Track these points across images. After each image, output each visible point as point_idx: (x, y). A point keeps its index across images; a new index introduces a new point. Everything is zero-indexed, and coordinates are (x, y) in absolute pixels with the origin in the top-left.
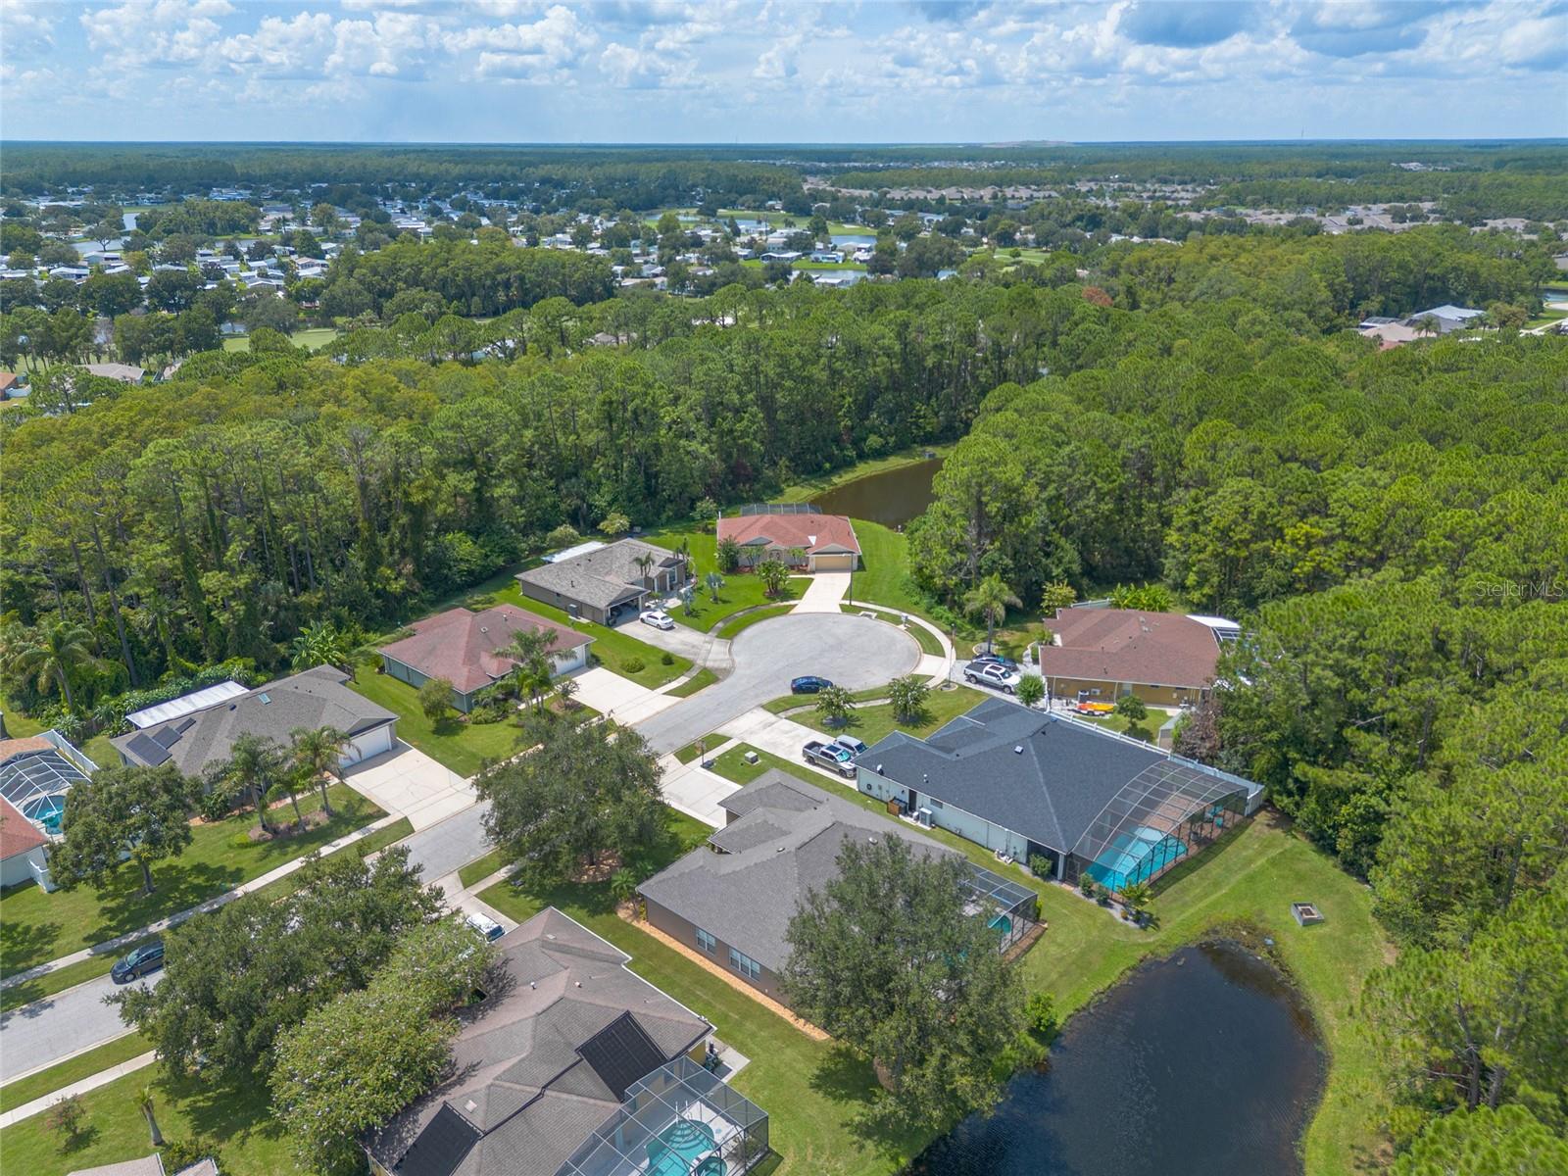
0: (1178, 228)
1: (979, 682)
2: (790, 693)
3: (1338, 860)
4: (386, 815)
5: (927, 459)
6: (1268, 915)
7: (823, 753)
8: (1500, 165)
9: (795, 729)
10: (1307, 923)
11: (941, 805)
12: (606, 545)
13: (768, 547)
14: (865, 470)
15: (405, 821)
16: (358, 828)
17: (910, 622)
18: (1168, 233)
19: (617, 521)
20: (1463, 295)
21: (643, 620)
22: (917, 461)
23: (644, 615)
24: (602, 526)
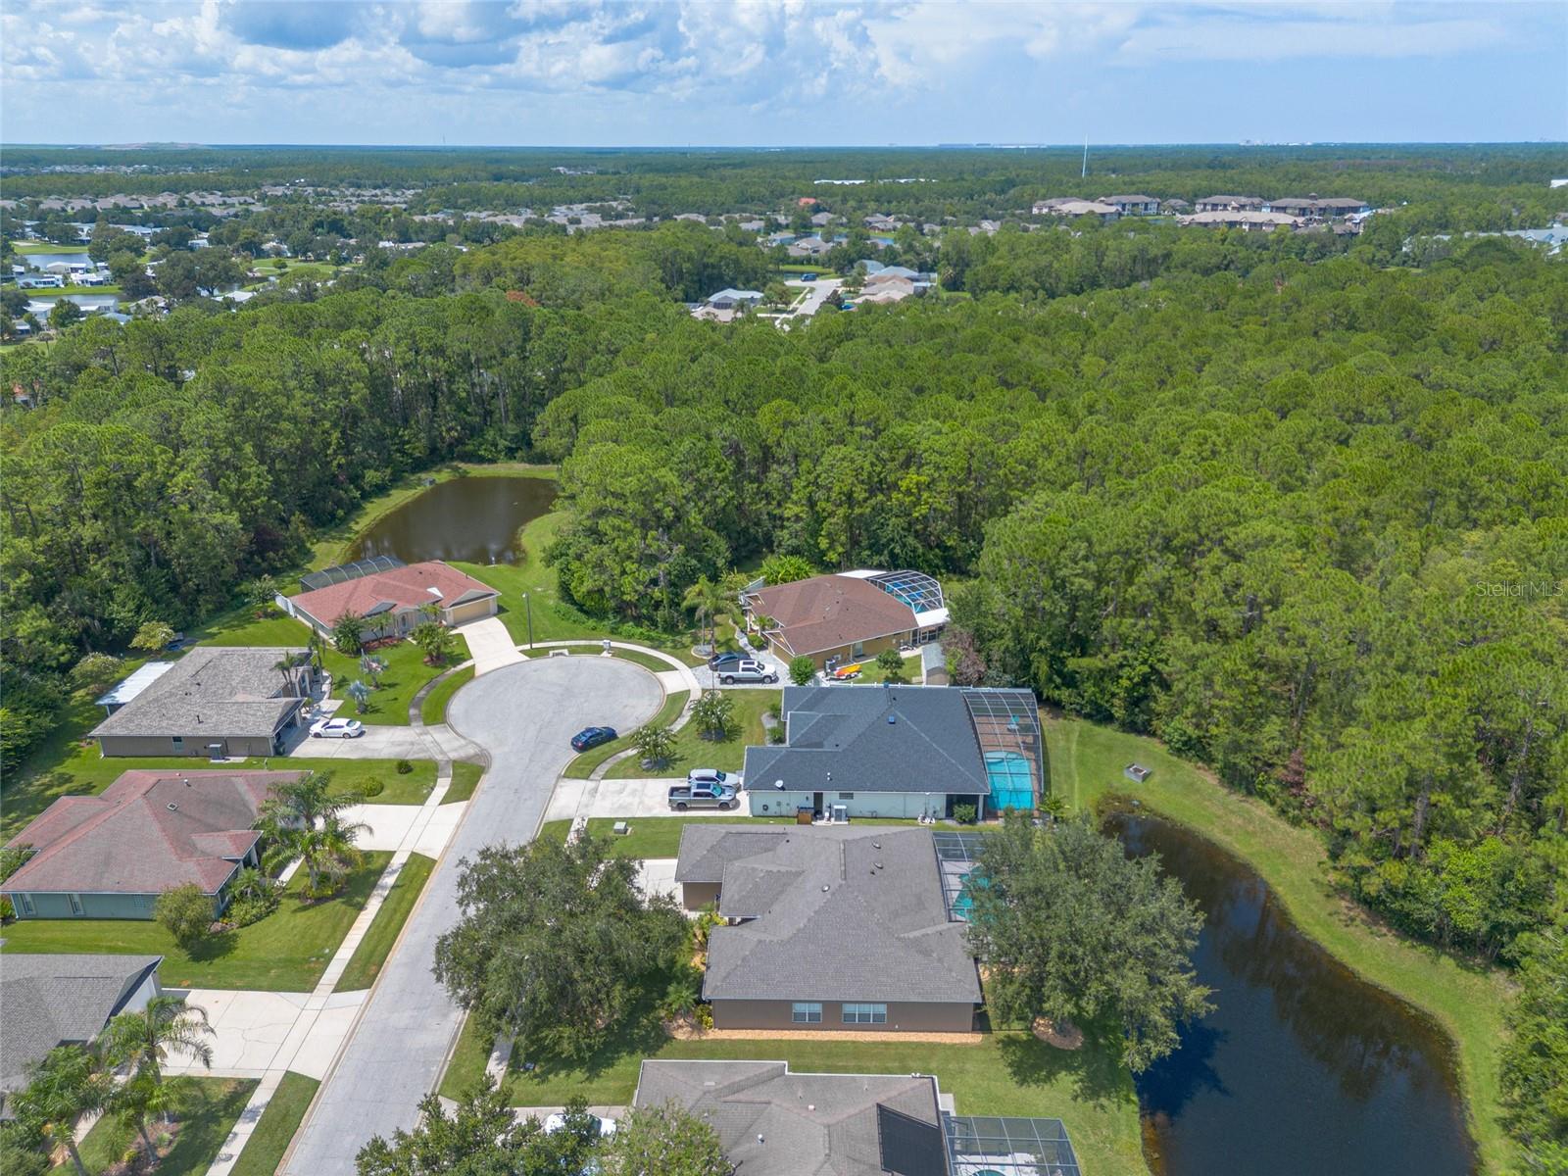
0: (430, 232)
1: (736, 681)
2: (575, 755)
3: (1116, 725)
4: (256, 1083)
5: (428, 486)
6: (1115, 784)
7: (696, 794)
8: (630, 168)
9: (625, 786)
10: (1145, 777)
11: (851, 796)
12: (171, 665)
13: (396, 611)
14: (376, 510)
15: (291, 1078)
16: (236, 1116)
17: (611, 648)
18: (422, 237)
19: (158, 633)
20: (734, 279)
21: (318, 735)
22: (419, 491)
23: (316, 728)
24: (136, 642)
